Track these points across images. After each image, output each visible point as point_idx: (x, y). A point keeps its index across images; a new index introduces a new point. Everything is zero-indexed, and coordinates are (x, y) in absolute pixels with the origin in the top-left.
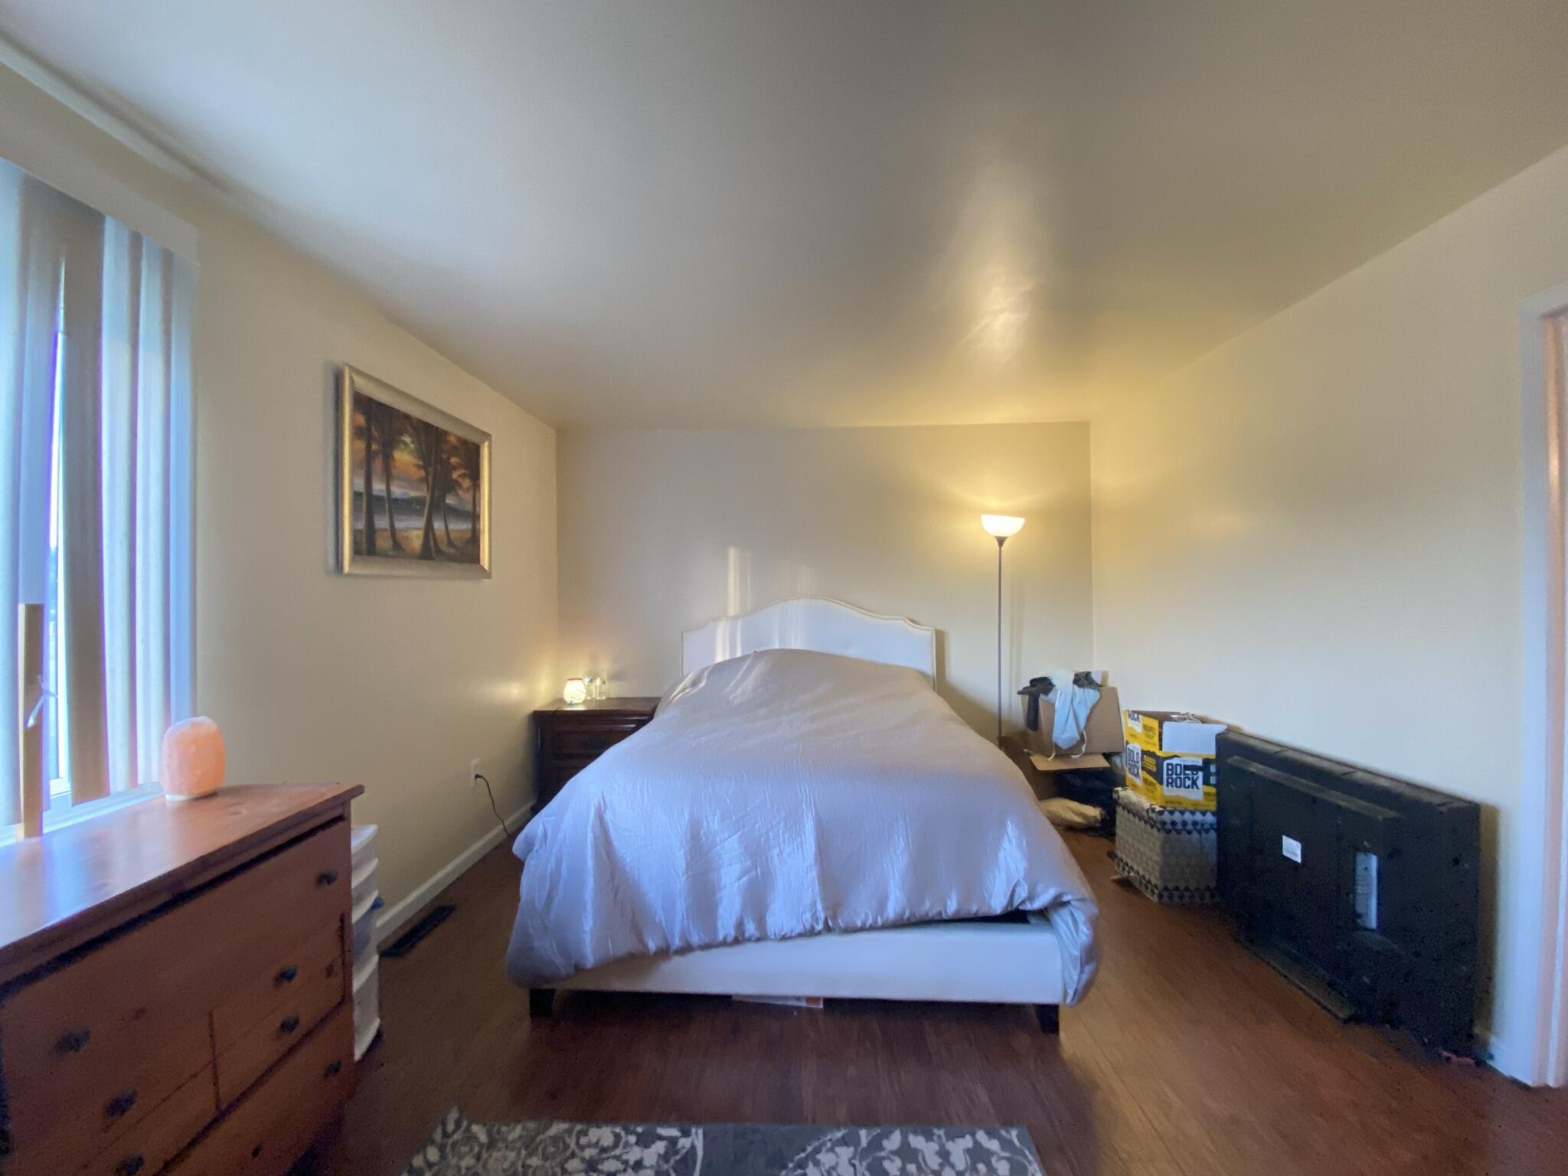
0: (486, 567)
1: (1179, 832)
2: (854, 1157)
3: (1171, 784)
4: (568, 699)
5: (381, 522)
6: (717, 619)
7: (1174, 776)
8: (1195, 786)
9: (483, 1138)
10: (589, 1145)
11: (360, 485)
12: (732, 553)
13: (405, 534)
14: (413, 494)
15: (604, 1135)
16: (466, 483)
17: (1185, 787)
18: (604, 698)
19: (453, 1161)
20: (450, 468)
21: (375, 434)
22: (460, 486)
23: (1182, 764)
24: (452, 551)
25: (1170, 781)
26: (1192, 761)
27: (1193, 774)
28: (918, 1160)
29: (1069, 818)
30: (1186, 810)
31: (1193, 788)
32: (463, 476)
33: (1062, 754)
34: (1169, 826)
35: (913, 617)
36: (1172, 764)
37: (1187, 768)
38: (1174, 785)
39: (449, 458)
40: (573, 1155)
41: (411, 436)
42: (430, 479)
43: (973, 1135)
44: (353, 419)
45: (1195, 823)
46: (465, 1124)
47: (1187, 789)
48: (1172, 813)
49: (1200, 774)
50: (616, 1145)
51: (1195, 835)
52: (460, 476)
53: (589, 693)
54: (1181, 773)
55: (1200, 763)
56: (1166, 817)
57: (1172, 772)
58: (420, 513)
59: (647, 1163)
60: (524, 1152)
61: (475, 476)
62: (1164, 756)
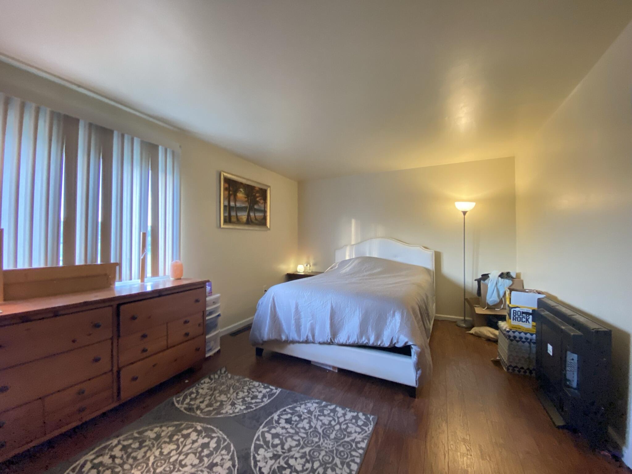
0: (269, 227)
1: (518, 341)
2: (317, 407)
3: (515, 319)
4: (298, 271)
5: (233, 214)
6: (346, 245)
7: (517, 316)
8: (527, 322)
9: (229, 377)
10: (252, 385)
11: (226, 203)
12: (353, 222)
13: (241, 217)
14: (244, 205)
15: (256, 384)
16: (262, 201)
17: (522, 322)
18: (310, 271)
19: (220, 379)
20: (255, 197)
21: (231, 189)
22: (260, 203)
23: (521, 311)
24: (256, 222)
25: (515, 318)
26: (527, 310)
27: (526, 316)
28: (335, 414)
29: (488, 335)
30: (523, 332)
31: (526, 322)
32: (261, 199)
33: (490, 308)
34: (512, 338)
35: (426, 246)
36: (516, 311)
37: (523, 313)
38: (516, 320)
39: (256, 194)
40: (247, 386)
41: (243, 189)
42: (249, 200)
43: (358, 413)
44: (224, 185)
45: (526, 339)
46: (227, 373)
47: (523, 323)
48: (514, 332)
49: (531, 316)
50: (258, 387)
51: (527, 344)
52: (259, 199)
53: (305, 269)
54: (520, 315)
55: (531, 312)
56: (511, 333)
57: (516, 314)
58: (246, 211)
59: (263, 392)
60: (236, 381)
61: (265, 199)
62: (512, 307)
